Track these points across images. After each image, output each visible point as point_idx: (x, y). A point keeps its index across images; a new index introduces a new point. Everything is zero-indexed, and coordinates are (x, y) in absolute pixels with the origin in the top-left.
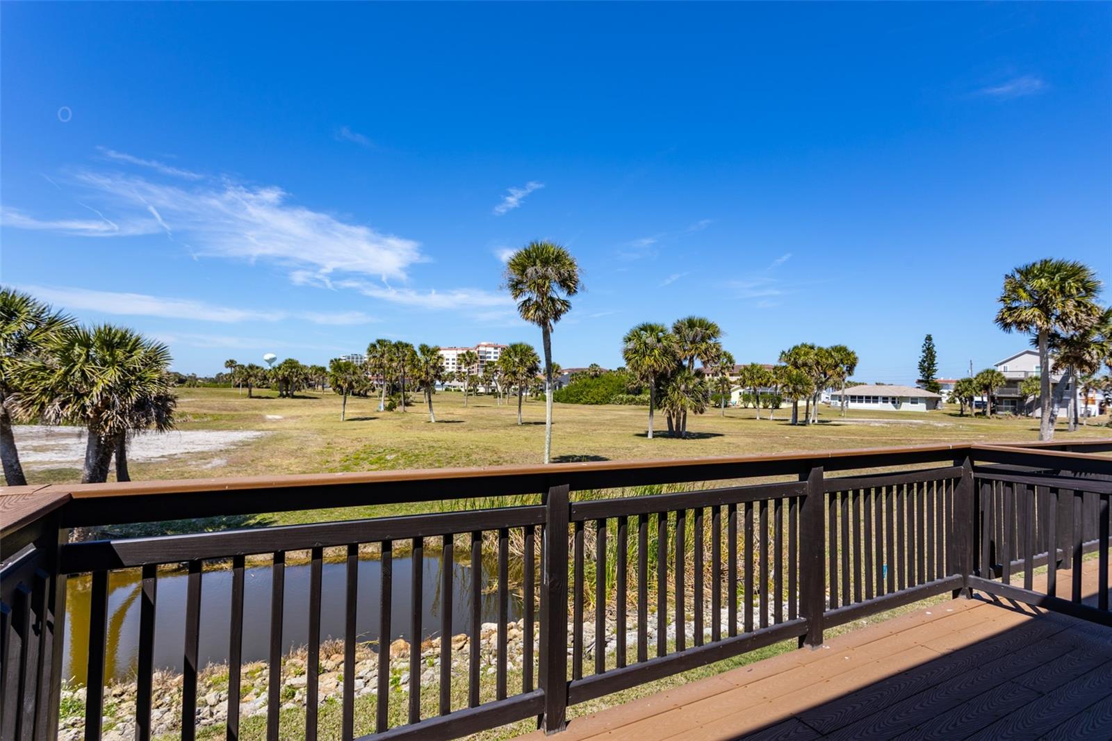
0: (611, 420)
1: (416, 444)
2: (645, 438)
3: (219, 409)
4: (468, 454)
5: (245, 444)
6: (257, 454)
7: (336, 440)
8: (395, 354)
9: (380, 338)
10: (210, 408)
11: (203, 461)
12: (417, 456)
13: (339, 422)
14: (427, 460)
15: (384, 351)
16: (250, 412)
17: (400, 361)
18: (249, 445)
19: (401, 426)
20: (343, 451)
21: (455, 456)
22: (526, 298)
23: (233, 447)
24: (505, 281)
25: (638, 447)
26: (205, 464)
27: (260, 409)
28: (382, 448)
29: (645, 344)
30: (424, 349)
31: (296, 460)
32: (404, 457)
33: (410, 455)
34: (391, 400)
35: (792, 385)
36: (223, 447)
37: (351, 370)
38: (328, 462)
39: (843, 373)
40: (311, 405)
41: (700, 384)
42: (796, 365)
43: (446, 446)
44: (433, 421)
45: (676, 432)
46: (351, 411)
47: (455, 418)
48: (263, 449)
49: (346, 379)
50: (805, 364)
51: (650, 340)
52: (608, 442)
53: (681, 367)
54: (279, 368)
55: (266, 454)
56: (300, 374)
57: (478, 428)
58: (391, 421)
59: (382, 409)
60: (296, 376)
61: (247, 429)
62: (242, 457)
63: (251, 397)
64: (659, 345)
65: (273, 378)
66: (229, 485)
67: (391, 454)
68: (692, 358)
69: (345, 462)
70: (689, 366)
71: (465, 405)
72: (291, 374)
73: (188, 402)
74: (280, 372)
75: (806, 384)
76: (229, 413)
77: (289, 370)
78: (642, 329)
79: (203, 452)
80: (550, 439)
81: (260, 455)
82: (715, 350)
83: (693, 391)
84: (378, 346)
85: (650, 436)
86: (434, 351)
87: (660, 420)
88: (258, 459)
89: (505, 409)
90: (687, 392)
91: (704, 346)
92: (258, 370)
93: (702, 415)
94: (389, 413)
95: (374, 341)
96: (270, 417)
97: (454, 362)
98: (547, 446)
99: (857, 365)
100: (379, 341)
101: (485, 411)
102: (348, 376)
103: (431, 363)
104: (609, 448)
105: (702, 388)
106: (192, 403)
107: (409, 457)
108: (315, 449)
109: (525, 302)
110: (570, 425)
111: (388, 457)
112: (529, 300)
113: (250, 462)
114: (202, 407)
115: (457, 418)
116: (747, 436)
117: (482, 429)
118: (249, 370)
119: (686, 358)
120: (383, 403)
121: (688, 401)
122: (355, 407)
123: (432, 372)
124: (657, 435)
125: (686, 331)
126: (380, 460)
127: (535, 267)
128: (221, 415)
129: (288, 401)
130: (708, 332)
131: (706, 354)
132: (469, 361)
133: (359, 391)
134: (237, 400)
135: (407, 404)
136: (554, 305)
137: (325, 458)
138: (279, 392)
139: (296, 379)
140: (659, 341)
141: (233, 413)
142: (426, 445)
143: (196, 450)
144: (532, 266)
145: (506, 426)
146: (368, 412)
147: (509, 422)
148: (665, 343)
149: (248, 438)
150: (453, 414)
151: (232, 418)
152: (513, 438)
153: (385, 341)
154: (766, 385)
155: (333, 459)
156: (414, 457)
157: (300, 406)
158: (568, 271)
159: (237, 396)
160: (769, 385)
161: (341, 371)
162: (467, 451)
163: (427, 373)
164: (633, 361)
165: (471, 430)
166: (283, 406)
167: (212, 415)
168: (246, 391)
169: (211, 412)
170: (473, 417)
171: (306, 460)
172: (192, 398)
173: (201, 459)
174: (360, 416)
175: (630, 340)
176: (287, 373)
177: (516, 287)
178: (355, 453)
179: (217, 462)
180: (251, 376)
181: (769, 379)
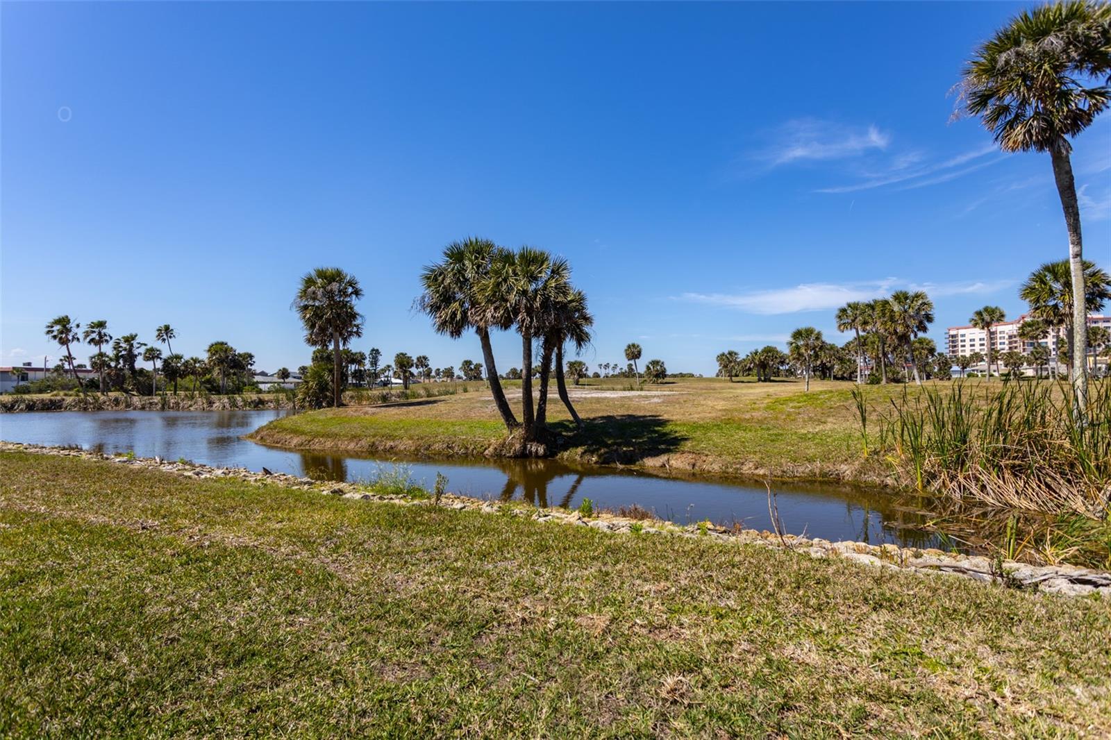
6: (692, 398)
9: (851, 301)
11: (645, 399)
15: (856, 314)
20: (777, 398)
27: (735, 388)
31: (726, 402)
34: (873, 375)
37: (814, 336)
38: (755, 403)
56: (776, 358)
60: (772, 360)
63: (733, 382)
72: (767, 358)
74: (757, 357)
77: (766, 355)
84: (849, 310)
92: (737, 356)
103: (911, 312)
108: (751, 398)
113: (682, 402)
129: (764, 383)
134: (719, 383)
135: (896, 381)
138: (758, 378)
153: (857, 303)
155: (762, 402)
166: (756, 386)
176: (764, 357)
180: (731, 362)
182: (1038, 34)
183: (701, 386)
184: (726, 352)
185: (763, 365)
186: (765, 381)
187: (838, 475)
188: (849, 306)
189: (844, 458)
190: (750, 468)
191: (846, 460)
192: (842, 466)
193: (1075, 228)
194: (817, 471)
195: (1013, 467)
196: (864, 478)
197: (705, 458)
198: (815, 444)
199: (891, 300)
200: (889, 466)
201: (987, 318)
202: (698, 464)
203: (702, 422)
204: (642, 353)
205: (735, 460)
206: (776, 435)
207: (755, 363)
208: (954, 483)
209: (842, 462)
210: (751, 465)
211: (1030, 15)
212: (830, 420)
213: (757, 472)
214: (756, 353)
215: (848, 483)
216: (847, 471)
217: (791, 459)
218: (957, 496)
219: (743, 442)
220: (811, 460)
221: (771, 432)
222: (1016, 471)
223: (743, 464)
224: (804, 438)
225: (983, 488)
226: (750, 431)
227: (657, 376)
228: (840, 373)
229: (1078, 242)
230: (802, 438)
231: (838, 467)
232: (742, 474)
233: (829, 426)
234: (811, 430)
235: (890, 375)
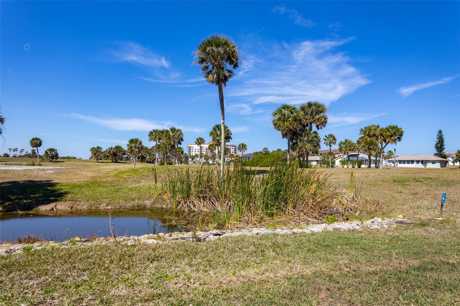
6: (73, 170)
7: (121, 169)
10: (76, 165)
11: (42, 171)
15: (156, 135)
29: (284, 115)
34: (162, 161)
35: (367, 146)
37: (139, 143)
38: (109, 174)
39: (396, 140)
40: (124, 165)
42: (369, 135)
48: (79, 169)
50: (374, 135)
51: (286, 112)
53: (305, 128)
56: (121, 151)
60: (119, 152)
62: (64, 171)
63: (98, 162)
64: (292, 116)
68: (311, 123)
69: (118, 173)
70: (309, 129)
74: (111, 151)
75: (375, 145)
77: (116, 149)
78: (282, 108)
82: (323, 118)
84: (153, 133)
91: (318, 117)
92: (101, 149)
99: (404, 135)
103: (176, 136)
112: (211, 71)
114: (73, 165)
118: (97, 149)
119: (307, 124)
121: (309, 146)
123: (177, 141)
125: (307, 109)
129: (115, 164)
130: (319, 109)
131: (318, 121)
135: (170, 164)
136: (223, 73)
138: (111, 161)
139: (119, 154)
140: (292, 113)
148: (295, 114)
154: (353, 150)
158: (232, 51)
160: (354, 150)
161: (134, 143)
163: (174, 142)
164: (277, 125)
166: (111, 165)
171: (98, 173)
175: (276, 114)
176: (115, 151)
179: (49, 172)
180: (98, 152)
181: (354, 147)
182: (218, 46)
183: (80, 164)
184: (96, 147)
185: (115, 155)
186: (115, 162)
187: (145, 205)
188: (154, 131)
189: (147, 198)
190: (104, 206)
191: (148, 199)
192: (147, 201)
193: (223, 114)
194: (136, 205)
195: (203, 197)
196: (155, 206)
197: (79, 203)
198: (136, 192)
199: (169, 130)
200: (164, 200)
201: (200, 142)
202: (75, 207)
203: (79, 184)
204: (42, 143)
205: (96, 203)
206: (118, 189)
207: (110, 153)
208: (186, 205)
209: (146, 200)
210: (105, 204)
211: (216, 38)
212: (143, 181)
213: (107, 208)
214: (111, 149)
215: (148, 209)
216: (148, 203)
217: (124, 200)
218: (186, 210)
219: (101, 193)
220: (133, 200)
221: (116, 188)
222: (204, 198)
223: (100, 204)
224: (131, 190)
225: (194, 206)
226: (105, 187)
227: (52, 157)
228: (149, 160)
229: (224, 119)
230: (130, 190)
231: (145, 202)
232: (99, 209)
233: (142, 184)
234: (134, 186)
235: (168, 162)
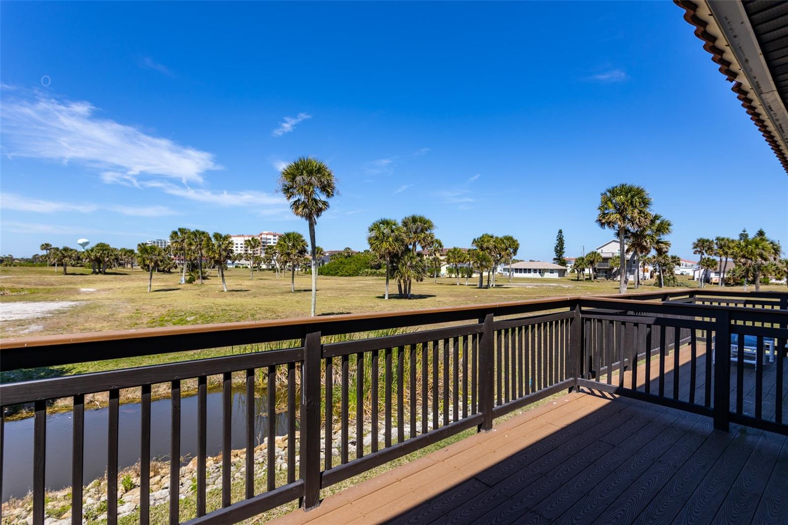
0: (359, 287)
1: (212, 308)
2: (383, 299)
3: (36, 284)
4: (253, 314)
5: (61, 312)
6: (71, 320)
7: (144, 307)
8: (193, 240)
9: (181, 227)
10: (26, 284)
11: (20, 327)
12: (212, 317)
13: (146, 292)
14: (221, 320)
15: (184, 237)
16: (65, 286)
17: (198, 245)
18: (64, 313)
19: (199, 295)
20: (150, 315)
21: (243, 316)
22: (296, 199)
23: (49, 315)
24: (279, 186)
25: (378, 306)
26: (22, 330)
27: (75, 283)
28: (183, 312)
29: (383, 233)
30: (217, 236)
31: (108, 324)
32: (202, 318)
33: (206, 316)
34: (191, 275)
35: (479, 262)
36: (39, 315)
37: (157, 253)
38: (136, 324)
39: (511, 254)
40: (121, 280)
41: (420, 261)
42: (482, 248)
43: (236, 309)
44: (225, 290)
45: (404, 295)
46: (156, 285)
47: (243, 288)
48: (77, 316)
49: (151, 259)
50: (488, 248)
51: (387, 231)
52: (357, 303)
53: (408, 250)
54: (92, 250)
55: (81, 320)
56: (111, 255)
57: (261, 295)
58: (191, 291)
59: (184, 282)
60: (108, 257)
61: (63, 300)
62: (58, 323)
63: (66, 274)
64: (393, 234)
65: (87, 259)
66: (28, 343)
67: (191, 316)
68: (415, 243)
69: (152, 323)
70: (413, 249)
71: (251, 278)
72: (103, 255)
73: (5, 278)
74: (92, 254)
75: (488, 261)
76: (44, 287)
77: (101, 252)
78: (381, 223)
79: (20, 320)
80: (315, 301)
81: (75, 320)
82: (430, 238)
83: (416, 266)
84: (179, 233)
85: (386, 298)
86: (226, 238)
87: (393, 287)
88: (73, 324)
89: (282, 280)
90: (412, 267)
91: (423, 235)
92: (72, 252)
93: (422, 283)
94: (189, 285)
95: (176, 230)
96: (84, 290)
97: (242, 246)
98: (313, 306)
99: (519, 248)
100: (180, 230)
101: (266, 282)
102: (153, 257)
103: (223, 247)
104: (359, 307)
105: (421, 264)
106: (9, 280)
107: (206, 318)
108: (125, 314)
109: (296, 202)
110: (330, 291)
111: (188, 319)
112: (299, 200)
113: (66, 327)
114: (19, 283)
115: (245, 288)
116: (451, 296)
117: (265, 295)
118: (63, 252)
119: (411, 244)
120: (184, 277)
121: (412, 273)
122: (160, 280)
123: (224, 254)
124: (391, 297)
125: (411, 225)
126: (181, 321)
127: (302, 176)
128: (38, 289)
129: (100, 276)
130: (425, 225)
131: (424, 241)
132: (254, 245)
133: (164, 269)
134: (53, 276)
135: (204, 278)
136: (317, 204)
137: (134, 321)
138: (92, 270)
139: (108, 259)
140: (392, 231)
141: (49, 287)
142: (219, 308)
143: (14, 318)
144: (300, 175)
145: (282, 293)
146: (171, 284)
147: (285, 290)
148: (396, 233)
149: (64, 307)
150: (241, 285)
151: (49, 291)
152: (288, 302)
153: (185, 230)
154: (462, 262)
155: (141, 322)
156: (209, 318)
157: (112, 281)
158: (327, 180)
159: (52, 273)
160: (464, 262)
161: (147, 252)
162: (253, 312)
163: (220, 255)
164: (375, 245)
165: (256, 297)
166: (96, 281)
167: (30, 289)
168: (61, 269)
169: (28, 287)
170: (257, 287)
171: (117, 323)
172: (8, 275)
173: (19, 326)
174: (165, 288)
175: (373, 230)
176: (99, 254)
177: (288, 191)
178: (160, 316)
179: (34, 327)
180: (66, 257)
181: (465, 258)
182: (310, 173)
185: (99, 261)
186: (100, 272)
207: (90, 258)
